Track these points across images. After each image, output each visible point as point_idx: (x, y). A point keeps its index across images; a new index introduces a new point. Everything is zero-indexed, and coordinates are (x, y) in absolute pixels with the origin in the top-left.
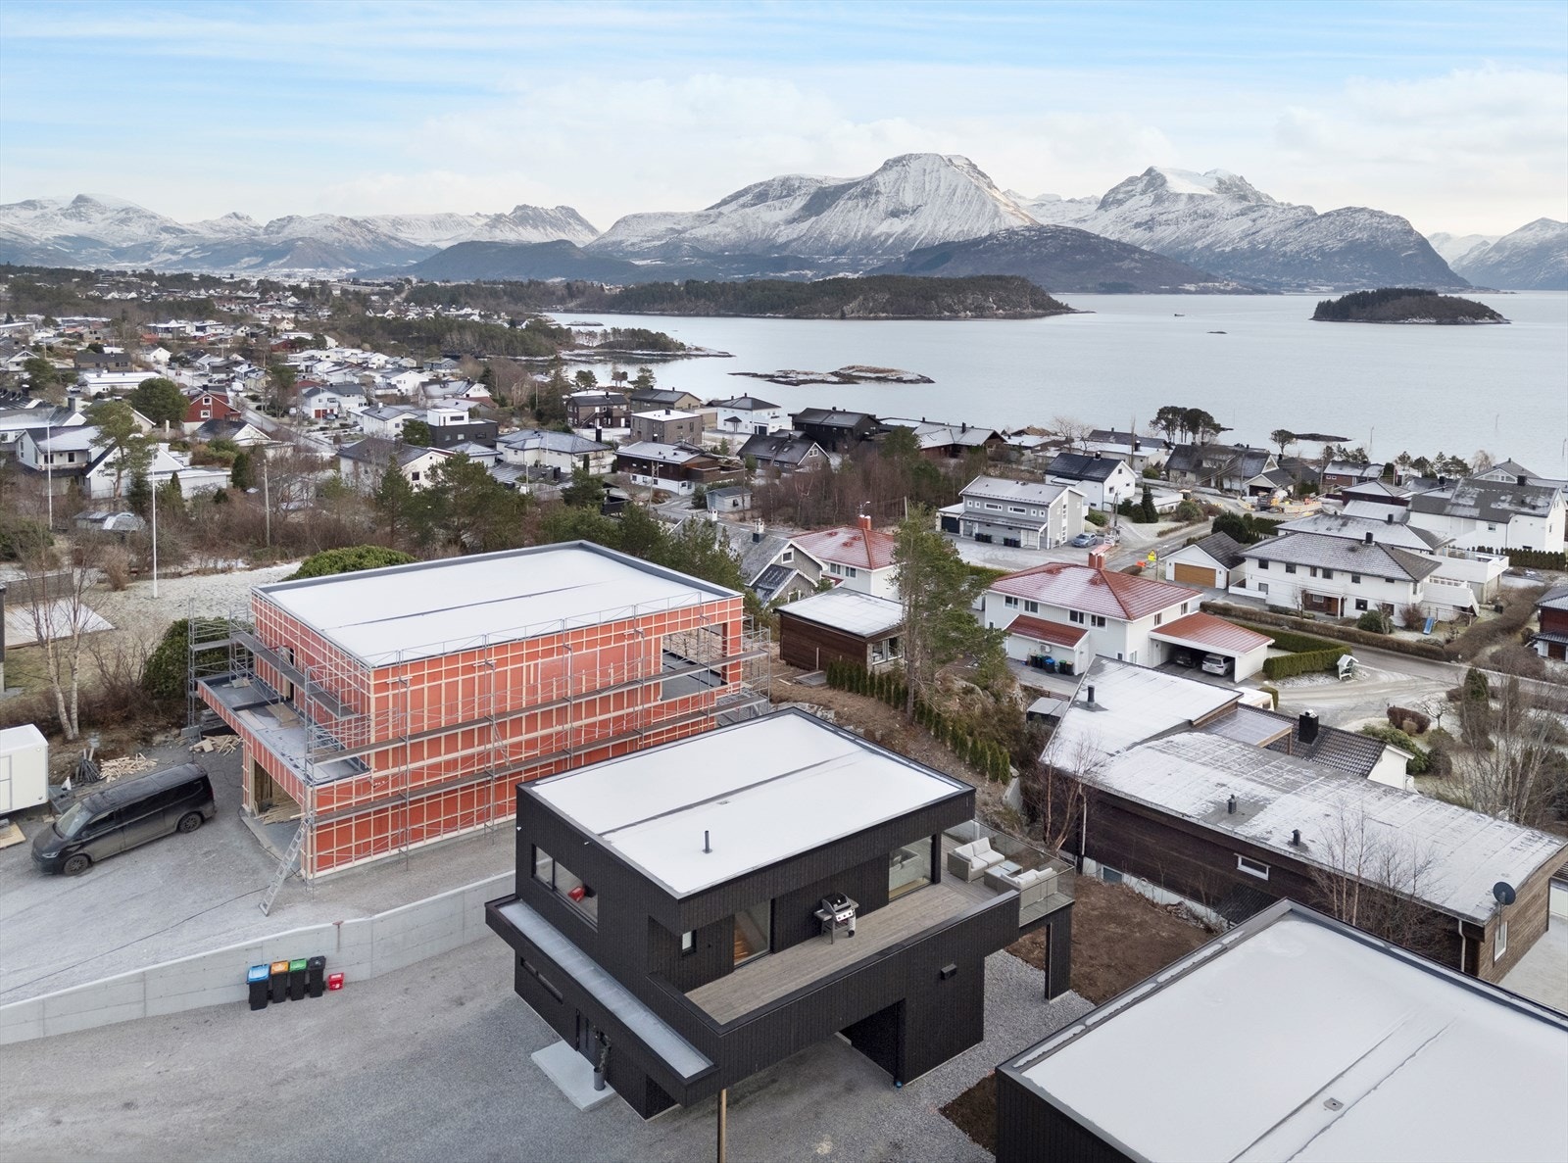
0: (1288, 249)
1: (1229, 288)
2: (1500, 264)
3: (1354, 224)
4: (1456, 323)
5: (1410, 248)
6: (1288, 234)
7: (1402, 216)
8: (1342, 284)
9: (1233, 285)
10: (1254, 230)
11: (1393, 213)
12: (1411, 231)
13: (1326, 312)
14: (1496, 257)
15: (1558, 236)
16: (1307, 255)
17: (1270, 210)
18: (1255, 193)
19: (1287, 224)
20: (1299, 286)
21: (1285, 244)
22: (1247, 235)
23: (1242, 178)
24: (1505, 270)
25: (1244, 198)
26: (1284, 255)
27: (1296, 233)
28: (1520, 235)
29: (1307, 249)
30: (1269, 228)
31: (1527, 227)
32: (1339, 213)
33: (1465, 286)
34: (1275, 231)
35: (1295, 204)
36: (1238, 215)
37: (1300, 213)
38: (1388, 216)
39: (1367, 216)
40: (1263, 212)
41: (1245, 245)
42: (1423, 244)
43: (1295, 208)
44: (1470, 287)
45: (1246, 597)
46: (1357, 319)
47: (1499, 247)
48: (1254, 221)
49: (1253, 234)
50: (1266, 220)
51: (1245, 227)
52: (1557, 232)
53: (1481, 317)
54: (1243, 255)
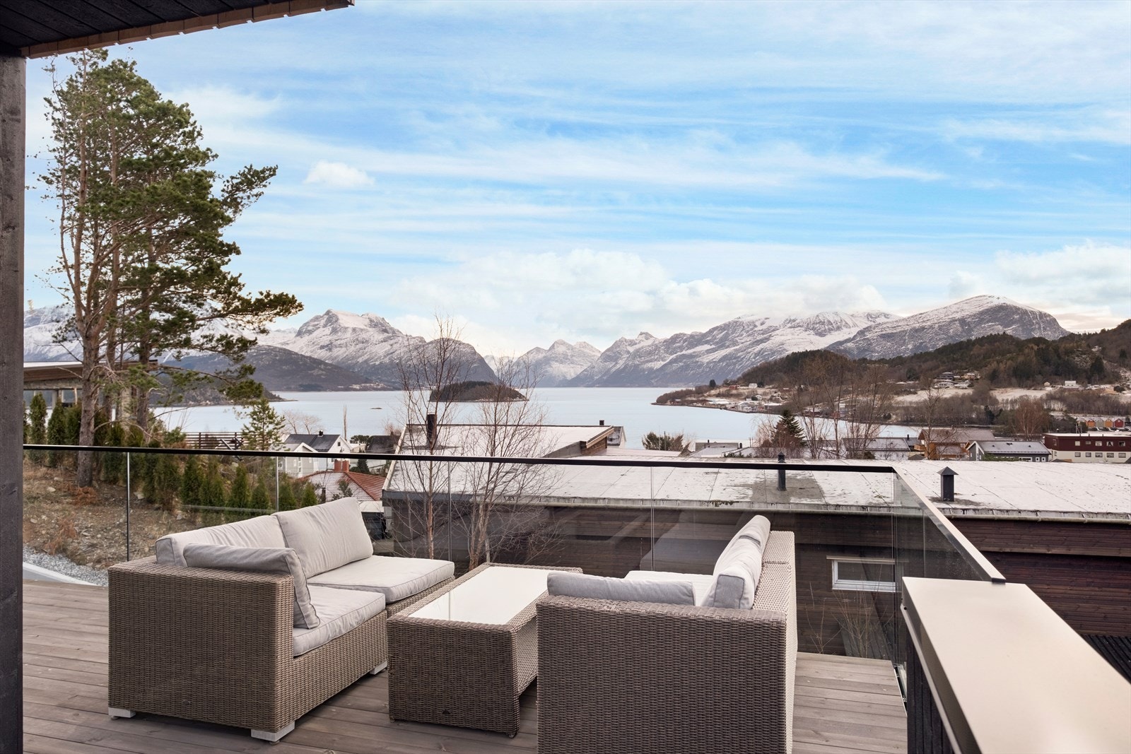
0: (411, 363)
1: (379, 387)
4: (504, 401)
5: (474, 361)
6: (411, 354)
7: (470, 344)
9: (381, 385)
10: (392, 351)
13: (436, 396)
16: (422, 367)
17: (400, 339)
18: (391, 329)
19: (411, 347)
20: (418, 386)
21: (410, 360)
22: (388, 355)
23: (383, 319)
25: (385, 331)
26: (410, 366)
27: (415, 353)
29: (421, 363)
30: (400, 351)
32: (438, 342)
34: (403, 352)
35: (414, 336)
36: (382, 342)
37: (417, 341)
40: (396, 340)
41: (387, 360)
42: (482, 360)
43: (414, 338)
46: (453, 400)
48: (391, 345)
49: (392, 353)
50: (398, 345)
51: (387, 349)
52: (544, 354)
53: (515, 397)
54: (386, 366)
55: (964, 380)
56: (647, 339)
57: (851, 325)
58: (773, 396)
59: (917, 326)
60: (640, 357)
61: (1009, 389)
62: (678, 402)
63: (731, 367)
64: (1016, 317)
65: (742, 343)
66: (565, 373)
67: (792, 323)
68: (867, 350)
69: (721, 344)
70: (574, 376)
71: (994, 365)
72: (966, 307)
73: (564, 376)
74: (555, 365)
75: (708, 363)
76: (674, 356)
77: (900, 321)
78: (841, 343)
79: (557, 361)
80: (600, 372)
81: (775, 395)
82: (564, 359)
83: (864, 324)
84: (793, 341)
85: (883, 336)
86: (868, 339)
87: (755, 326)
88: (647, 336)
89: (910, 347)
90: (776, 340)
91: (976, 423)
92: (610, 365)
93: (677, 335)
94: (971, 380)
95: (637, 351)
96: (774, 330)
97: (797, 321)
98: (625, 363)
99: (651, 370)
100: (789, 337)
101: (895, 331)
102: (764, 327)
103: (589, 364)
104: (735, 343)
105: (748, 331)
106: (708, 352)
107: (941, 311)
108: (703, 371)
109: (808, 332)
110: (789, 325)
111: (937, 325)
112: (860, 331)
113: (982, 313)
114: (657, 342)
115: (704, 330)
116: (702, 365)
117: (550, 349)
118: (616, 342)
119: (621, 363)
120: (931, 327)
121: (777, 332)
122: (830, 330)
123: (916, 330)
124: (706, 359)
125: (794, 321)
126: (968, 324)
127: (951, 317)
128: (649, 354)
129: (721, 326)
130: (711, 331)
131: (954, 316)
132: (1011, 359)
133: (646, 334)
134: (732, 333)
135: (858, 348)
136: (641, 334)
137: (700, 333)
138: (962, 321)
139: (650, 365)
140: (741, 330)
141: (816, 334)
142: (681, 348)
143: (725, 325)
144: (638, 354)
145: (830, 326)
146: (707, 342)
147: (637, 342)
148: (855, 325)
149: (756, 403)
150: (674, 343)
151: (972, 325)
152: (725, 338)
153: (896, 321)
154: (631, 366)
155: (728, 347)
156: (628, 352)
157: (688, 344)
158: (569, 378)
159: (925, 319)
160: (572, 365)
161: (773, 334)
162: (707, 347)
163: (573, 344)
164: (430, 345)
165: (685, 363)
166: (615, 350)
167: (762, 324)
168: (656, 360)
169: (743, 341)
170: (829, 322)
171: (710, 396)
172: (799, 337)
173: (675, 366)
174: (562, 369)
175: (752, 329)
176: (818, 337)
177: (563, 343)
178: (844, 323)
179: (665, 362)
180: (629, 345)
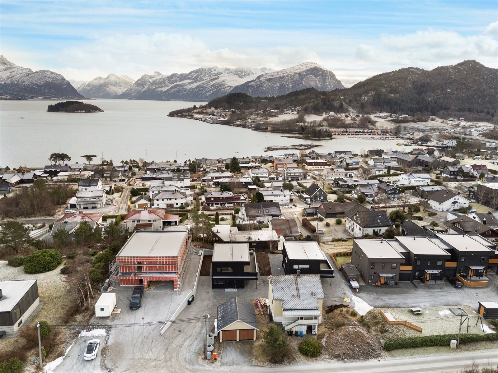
0: (25, 83)
1: (8, 98)
2: (90, 90)
3: (46, 76)
4: (90, 112)
5: (65, 85)
6: (24, 78)
7: (61, 74)
8: (45, 96)
9: (9, 97)
10: (11, 76)
11: (58, 73)
12: (64, 79)
13: (52, 109)
14: (88, 88)
15: (104, 82)
16: (32, 86)
17: (16, 69)
18: (8, 62)
19: (23, 74)
20: (32, 97)
21: (24, 82)
22: (9, 78)
23: (2, 56)
24: (91, 92)
25: (5, 64)
26: (24, 85)
27: (27, 78)
28: (94, 81)
29: (32, 84)
30: (17, 76)
31: (95, 79)
32: (40, 72)
33: (83, 98)
34: (19, 77)
35: (25, 68)
36: (4, 70)
37: (27, 71)
38: (56, 74)
39: (50, 73)
40: (13, 70)
41: (9, 81)
42: (68, 83)
43: (25, 69)
44: (84, 98)
45: (155, 208)
46: (62, 111)
47: (89, 85)
48: (11, 73)
49: (11, 77)
50: (15, 73)
51: (8, 75)
52: (104, 81)
53: (97, 110)
54: (9, 85)
55: (295, 110)
56: (159, 75)
57: (254, 73)
58: (221, 114)
59: (281, 75)
60: (156, 85)
61: (311, 115)
62: (179, 115)
63: (200, 92)
64: (320, 73)
65: (206, 80)
66: (116, 91)
67: (228, 71)
68: (260, 86)
69: (195, 80)
70: (121, 93)
71: (307, 104)
72: (301, 67)
73: (116, 93)
74: (110, 87)
75: (189, 89)
76: (173, 85)
77: (275, 72)
78: (249, 82)
79: (111, 85)
80: (135, 92)
81: (222, 113)
82: (115, 84)
83: (260, 74)
84: (229, 80)
85: (267, 80)
86: (261, 81)
87: (211, 71)
88: (159, 74)
89: (278, 85)
90: (221, 78)
91: (297, 132)
92: (140, 88)
93: (174, 74)
94: (298, 110)
95: (154, 81)
96: (220, 74)
97: (231, 70)
98: (148, 87)
99: (161, 91)
100: (227, 78)
101: (272, 78)
102: (216, 72)
103: (129, 87)
104: (202, 80)
105: (208, 74)
106: (190, 83)
107: (291, 69)
108: (187, 93)
109: (235, 76)
110: (227, 72)
111: (289, 75)
112: (258, 77)
113: (307, 70)
114: (164, 77)
115: (187, 72)
116: (186, 91)
117: (106, 79)
118: (143, 76)
119: (146, 88)
120: (287, 76)
121: (221, 75)
122: (245, 75)
123: (281, 78)
124: (188, 87)
125: (229, 70)
126: (302, 75)
127: (295, 72)
128: (160, 83)
129: (195, 71)
130: (191, 73)
131: (296, 71)
132: (313, 102)
133: (158, 72)
134: (201, 74)
135: (257, 85)
136: (155, 73)
137: (185, 74)
138: (299, 74)
139: (160, 89)
140: (204, 73)
141: (239, 77)
142: (176, 81)
143: (197, 70)
144: (154, 83)
145: (245, 73)
146: (189, 79)
147: (154, 76)
148: (256, 73)
149: (214, 117)
150: (173, 78)
151: (303, 76)
152: (197, 77)
153: (273, 73)
154: (151, 89)
155: (199, 81)
156: (149, 82)
157: (179, 79)
158: (118, 94)
159: (285, 72)
160: (120, 87)
161: (220, 76)
162: (188, 81)
163: (119, 76)
164: (36, 74)
165: (178, 89)
166: (142, 80)
167: (215, 70)
168: (164, 87)
169: (206, 79)
170: (245, 71)
171: (194, 113)
172: (231, 78)
173: (174, 90)
174: (114, 89)
175: (210, 73)
176: (240, 79)
177: (114, 75)
178: (251, 72)
179: (168, 88)
180: (150, 78)
